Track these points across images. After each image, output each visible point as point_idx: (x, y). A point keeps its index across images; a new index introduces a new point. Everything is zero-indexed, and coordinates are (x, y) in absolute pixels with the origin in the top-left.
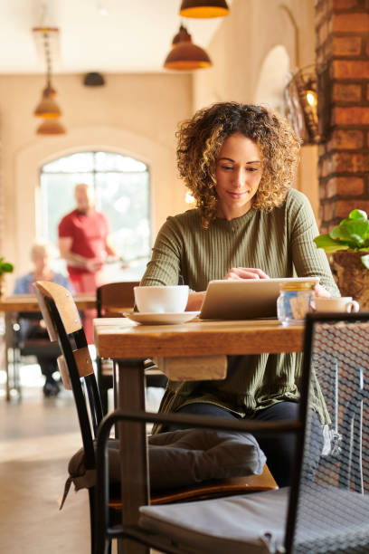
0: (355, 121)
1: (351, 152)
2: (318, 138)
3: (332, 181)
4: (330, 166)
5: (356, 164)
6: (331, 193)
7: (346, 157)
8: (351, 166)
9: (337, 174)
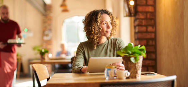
0: (144, 10)
1: (143, 19)
2: (133, 15)
3: (137, 28)
4: (137, 23)
5: (144, 23)
6: (137, 31)
7: (141, 20)
8: (142, 23)
9: (139, 25)
